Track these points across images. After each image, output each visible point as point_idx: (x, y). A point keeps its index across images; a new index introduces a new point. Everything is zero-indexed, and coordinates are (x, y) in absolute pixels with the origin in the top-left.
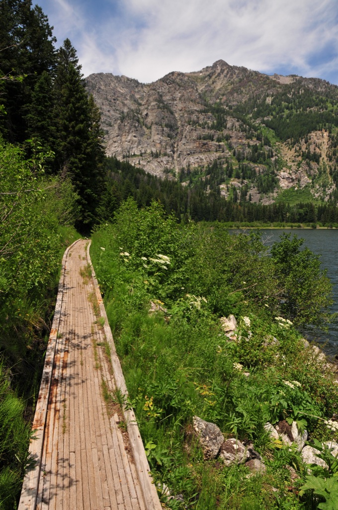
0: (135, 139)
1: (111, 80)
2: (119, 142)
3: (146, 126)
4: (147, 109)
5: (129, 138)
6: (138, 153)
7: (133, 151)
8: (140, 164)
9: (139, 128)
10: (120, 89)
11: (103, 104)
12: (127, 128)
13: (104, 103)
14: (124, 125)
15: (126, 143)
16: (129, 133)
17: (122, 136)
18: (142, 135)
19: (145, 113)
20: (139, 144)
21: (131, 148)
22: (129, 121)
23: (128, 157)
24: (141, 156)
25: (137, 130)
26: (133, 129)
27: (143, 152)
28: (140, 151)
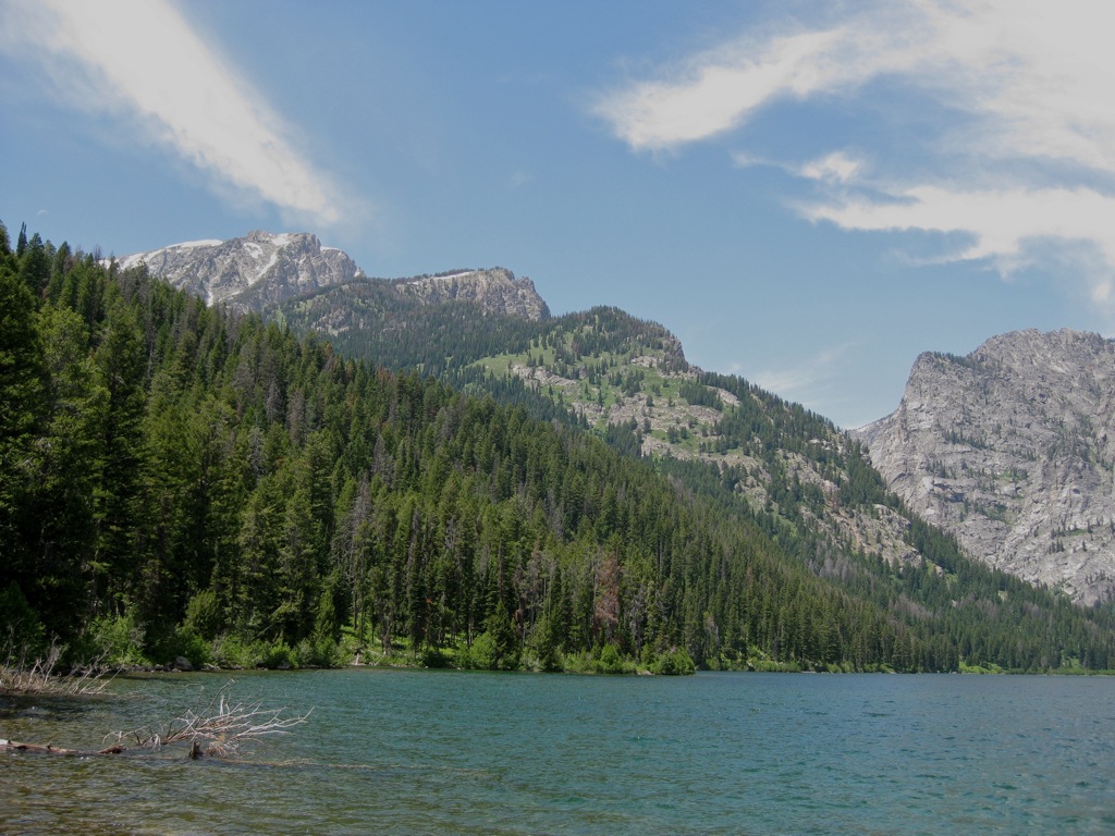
0: (1077, 495)
1: (1036, 346)
2: (1045, 501)
3: (1103, 464)
4: (1105, 425)
5: (1064, 495)
6: (1082, 525)
7: (1073, 522)
8: (1085, 550)
9: (1086, 473)
10: (1057, 364)
11: (1015, 412)
12: (1060, 473)
13: (1017, 410)
14: (1055, 466)
15: (1059, 504)
16: (1063, 483)
17: (1049, 490)
18: (1093, 487)
19: (1100, 435)
20: (1086, 505)
21: (1069, 515)
22: (1065, 458)
23: (1063, 534)
24: (1090, 532)
25: (1081, 477)
26: (1072, 475)
27: (1094, 522)
28: (1088, 521)
